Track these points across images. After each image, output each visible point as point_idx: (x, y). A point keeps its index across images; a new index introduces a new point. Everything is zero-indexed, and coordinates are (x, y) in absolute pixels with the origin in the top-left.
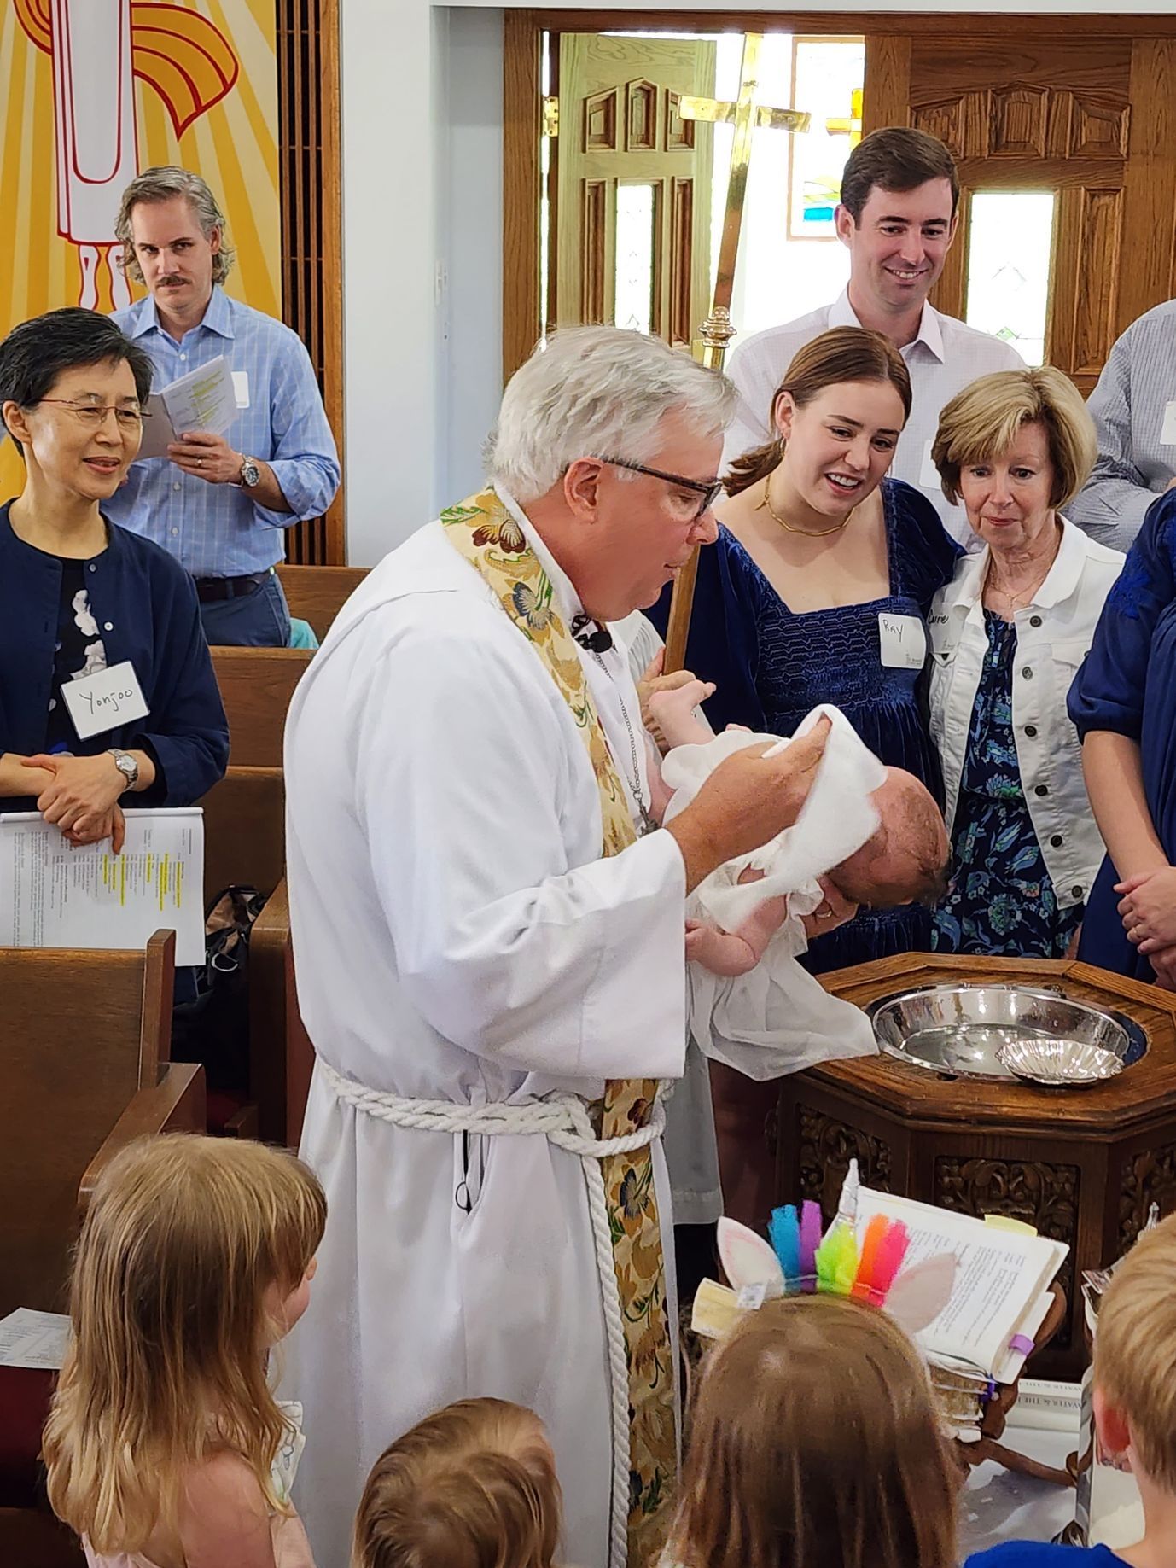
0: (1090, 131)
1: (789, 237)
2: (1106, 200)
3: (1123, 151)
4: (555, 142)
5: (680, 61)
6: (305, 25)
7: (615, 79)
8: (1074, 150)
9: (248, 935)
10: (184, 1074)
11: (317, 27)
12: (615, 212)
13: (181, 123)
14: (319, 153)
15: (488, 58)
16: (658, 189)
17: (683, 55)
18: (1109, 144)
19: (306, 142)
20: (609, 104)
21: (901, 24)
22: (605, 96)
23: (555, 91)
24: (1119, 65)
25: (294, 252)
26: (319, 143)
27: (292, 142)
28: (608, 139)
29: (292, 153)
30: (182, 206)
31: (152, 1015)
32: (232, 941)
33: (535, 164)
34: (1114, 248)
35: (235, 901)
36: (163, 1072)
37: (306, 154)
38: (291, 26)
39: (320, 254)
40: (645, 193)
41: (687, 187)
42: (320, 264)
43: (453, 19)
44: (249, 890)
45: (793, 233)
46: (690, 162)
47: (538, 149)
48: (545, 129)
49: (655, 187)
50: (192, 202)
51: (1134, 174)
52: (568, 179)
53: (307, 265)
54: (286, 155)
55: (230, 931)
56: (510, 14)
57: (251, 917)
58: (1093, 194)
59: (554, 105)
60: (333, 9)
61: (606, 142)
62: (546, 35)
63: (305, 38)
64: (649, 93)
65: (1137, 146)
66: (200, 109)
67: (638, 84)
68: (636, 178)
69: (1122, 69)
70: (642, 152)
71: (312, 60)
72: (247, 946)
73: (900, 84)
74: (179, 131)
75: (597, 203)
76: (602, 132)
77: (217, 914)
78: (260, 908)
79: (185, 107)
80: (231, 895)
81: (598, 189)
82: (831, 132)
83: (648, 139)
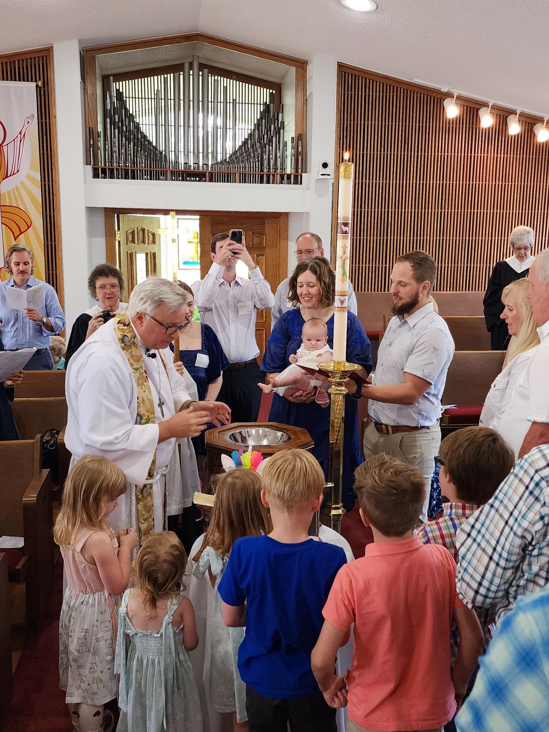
0: (256, 240)
1: (179, 269)
2: (261, 257)
3: (265, 245)
4: (119, 242)
5: (151, 222)
6: (50, 211)
7: (134, 226)
8: (252, 245)
9: (57, 440)
10: (46, 472)
11: (54, 212)
12: (136, 260)
13: (16, 236)
14: (55, 245)
15: (101, 220)
16: (147, 254)
17: (152, 221)
18: (260, 244)
19: (51, 241)
20: (133, 233)
21: (208, 214)
22: (132, 230)
23: (119, 229)
24: (262, 224)
25: (49, 270)
26: (55, 242)
27: (47, 241)
28: (133, 241)
29: (48, 245)
30: (26, 254)
31: (37, 456)
32: (52, 442)
33: (114, 248)
34: (264, 268)
35: (51, 433)
36: (41, 472)
37: (51, 245)
38: (46, 211)
39: (56, 271)
40: (144, 255)
41: (154, 254)
42: (56, 273)
43: (91, 210)
44: (55, 430)
45: (180, 268)
46: (155, 248)
47: (115, 244)
48: (117, 238)
49: (146, 254)
50: (29, 253)
51: (267, 251)
52: (123, 251)
53: (53, 274)
54: (46, 245)
55: (51, 440)
56: (106, 209)
57: (56, 436)
58: (258, 256)
59: (119, 233)
60: (58, 207)
61: (133, 242)
62: (116, 215)
63: (50, 215)
64: (143, 230)
65: (268, 244)
66: (21, 233)
67: (140, 228)
68: (141, 252)
69: (263, 225)
70: (142, 245)
71: (52, 221)
72: (57, 442)
73: (208, 228)
74: (15, 239)
75: (131, 258)
76: (131, 239)
77: (46, 437)
78: (59, 434)
79: (17, 232)
80: (50, 432)
81: (131, 254)
82: (188, 242)
83: (144, 242)
